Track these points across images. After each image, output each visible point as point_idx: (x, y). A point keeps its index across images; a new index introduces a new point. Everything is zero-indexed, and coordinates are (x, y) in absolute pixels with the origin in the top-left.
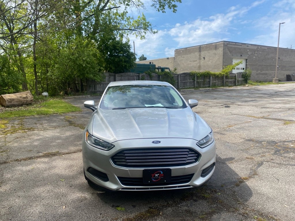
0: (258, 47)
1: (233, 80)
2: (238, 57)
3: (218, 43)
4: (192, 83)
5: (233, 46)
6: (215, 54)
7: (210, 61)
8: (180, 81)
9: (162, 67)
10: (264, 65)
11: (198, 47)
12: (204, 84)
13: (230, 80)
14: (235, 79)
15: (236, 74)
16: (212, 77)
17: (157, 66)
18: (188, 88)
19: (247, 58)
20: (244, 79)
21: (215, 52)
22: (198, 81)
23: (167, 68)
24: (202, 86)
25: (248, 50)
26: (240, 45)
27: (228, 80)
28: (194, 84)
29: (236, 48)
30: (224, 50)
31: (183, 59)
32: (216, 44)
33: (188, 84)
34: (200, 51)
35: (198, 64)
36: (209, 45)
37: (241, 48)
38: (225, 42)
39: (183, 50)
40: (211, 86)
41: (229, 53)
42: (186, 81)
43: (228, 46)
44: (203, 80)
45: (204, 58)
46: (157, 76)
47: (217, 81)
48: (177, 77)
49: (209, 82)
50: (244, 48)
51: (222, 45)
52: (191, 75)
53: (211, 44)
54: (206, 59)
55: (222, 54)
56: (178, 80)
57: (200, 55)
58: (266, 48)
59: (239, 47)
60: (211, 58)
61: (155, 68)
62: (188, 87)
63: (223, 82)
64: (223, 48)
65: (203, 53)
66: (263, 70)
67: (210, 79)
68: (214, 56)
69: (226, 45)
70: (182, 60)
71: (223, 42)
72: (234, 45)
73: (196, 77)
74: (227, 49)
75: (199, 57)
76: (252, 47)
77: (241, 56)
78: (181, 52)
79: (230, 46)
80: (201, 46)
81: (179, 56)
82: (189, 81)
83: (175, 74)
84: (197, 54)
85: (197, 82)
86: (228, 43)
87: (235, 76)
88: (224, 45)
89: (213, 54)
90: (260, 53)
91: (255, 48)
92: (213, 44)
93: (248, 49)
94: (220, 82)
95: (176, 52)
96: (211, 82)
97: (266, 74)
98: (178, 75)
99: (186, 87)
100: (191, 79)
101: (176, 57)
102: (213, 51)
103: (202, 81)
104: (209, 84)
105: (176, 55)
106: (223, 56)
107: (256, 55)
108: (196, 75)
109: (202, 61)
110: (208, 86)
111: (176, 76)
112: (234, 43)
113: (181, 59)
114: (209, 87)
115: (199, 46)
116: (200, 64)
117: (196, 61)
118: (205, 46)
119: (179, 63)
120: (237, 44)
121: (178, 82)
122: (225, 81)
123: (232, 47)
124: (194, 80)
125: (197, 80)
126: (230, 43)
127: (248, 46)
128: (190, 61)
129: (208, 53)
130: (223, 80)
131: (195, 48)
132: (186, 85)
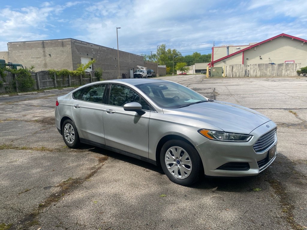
0: (100, 47)
1: (88, 78)
2: (85, 56)
3: (64, 40)
4: (52, 83)
5: (80, 45)
6: (63, 51)
7: (57, 59)
8: (39, 81)
9: (14, 63)
10: (107, 65)
11: (40, 42)
12: (64, 84)
13: (86, 79)
14: (90, 78)
15: (91, 73)
16: (71, 76)
17: (7, 62)
18: (48, 89)
19: (92, 57)
20: (97, 77)
21: (62, 49)
22: (58, 80)
23: (19, 65)
24: (62, 86)
25: (92, 50)
26: (85, 44)
27: (84, 79)
28: (54, 83)
29: (82, 46)
30: (72, 47)
31: (20, 54)
32: (62, 41)
33: (48, 84)
34: (44, 47)
35: (44, 62)
36: (54, 41)
37: (86, 47)
38: (72, 40)
39: (20, 44)
40: (70, 85)
41: (77, 51)
42: (46, 80)
43: (75, 44)
44: (62, 79)
45: (50, 55)
46: (10, 74)
47: (75, 80)
48: (35, 76)
49: (68, 81)
50: (89, 48)
51: (70, 43)
52: (50, 74)
53: (56, 41)
54: (53, 56)
55: (71, 53)
56: (37, 79)
57: (44, 52)
58: (106, 49)
59: (84, 46)
60: (58, 55)
61: (6, 65)
62: (49, 87)
63: (80, 81)
64: (71, 45)
65: (48, 50)
66: (106, 70)
67: (68, 78)
68: (62, 54)
69: (73, 43)
70: (20, 56)
71: (70, 40)
72: (80, 43)
73: (55, 76)
74: (74, 47)
75: (43, 53)
76: (95, 46)
77: (87, 55)
78: (18, 46)
79: (77, 44)
80: (45, 41)
81: (14, 50)
82: (48, 80)
83: (33, 73)
84: (40, 50)
85: (57, 82)
86: (75, 41)
87: (90, 75)
88: (72, 43)
89: (61, 51)
90: (102, 53)
91: (98, 48)
92: (59, 40)
93: (92, 48)
94: (77, 81)
95: (9, 46)
96: (70, 81)
97: (108, 73)
98: (36, 73)
99: (46, 87)
100: (50, 78)
101: (10, 52)
102: (59, 48)
103: (61, 81)
104: (69, 83)
105: (10, 49)
106: (72, 54)
107: (99, 55)
108: (55, 73)
109: (48, 59)
110: (67, 85)
111: (34, 74)
112: (80, 42)
113: (19, 54)
114: (69, 86)
115: (42, 41)
116: (45, 61)
117: (40, 58)
118: (50, 42)
119: (16, 59)
120: (83, 42)
121: (37, 82)
122: (82, 80)
123: (78, 45)
124: (54, 79)
125: (56, 79)
126: (77, 41)
127: (92, 46)
128: (32, 58)
129: (54, 50)
130: (80, 79)
131: (37, 43)
132: (46, 84)
